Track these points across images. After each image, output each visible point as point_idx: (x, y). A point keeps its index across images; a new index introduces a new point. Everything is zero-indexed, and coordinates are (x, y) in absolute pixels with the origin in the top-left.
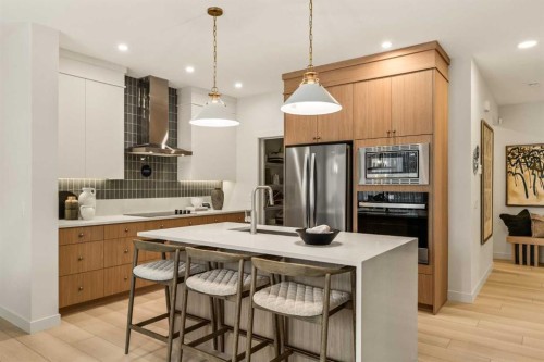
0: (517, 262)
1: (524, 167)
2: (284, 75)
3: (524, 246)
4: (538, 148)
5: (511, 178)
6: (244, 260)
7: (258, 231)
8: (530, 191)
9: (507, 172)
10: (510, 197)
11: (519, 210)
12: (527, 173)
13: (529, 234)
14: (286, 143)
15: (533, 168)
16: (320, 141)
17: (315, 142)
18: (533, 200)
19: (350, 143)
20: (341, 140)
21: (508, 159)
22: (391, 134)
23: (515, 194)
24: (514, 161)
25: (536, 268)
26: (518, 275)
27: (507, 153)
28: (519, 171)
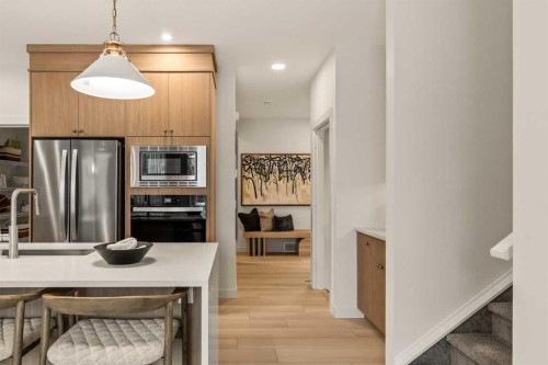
0: (251, 254)
1: (254, 173)
2: (28, 46)
3: (257, 239)
4: (263, 157)
5: (245, 181)
6: (25, 301)
7: (22, 253)
8: (258, 192)
9: (242, 177)
10: (244, 198)
11: (251, 208)
12: (256, 177)
13: (258, 229)
14: (33, 133)
15: (260, 174)
16: (82, 135)
17: (75, 135)
18: (259, 201)
19: (122, 140)
20: (110, 135)
21: (243, 166)
22: (168, 134)
23: (248, 196)
24: (247, 167)
25: (265, 257)
26: (256, 265)
27: (243, 160)
28: (250, 176)
